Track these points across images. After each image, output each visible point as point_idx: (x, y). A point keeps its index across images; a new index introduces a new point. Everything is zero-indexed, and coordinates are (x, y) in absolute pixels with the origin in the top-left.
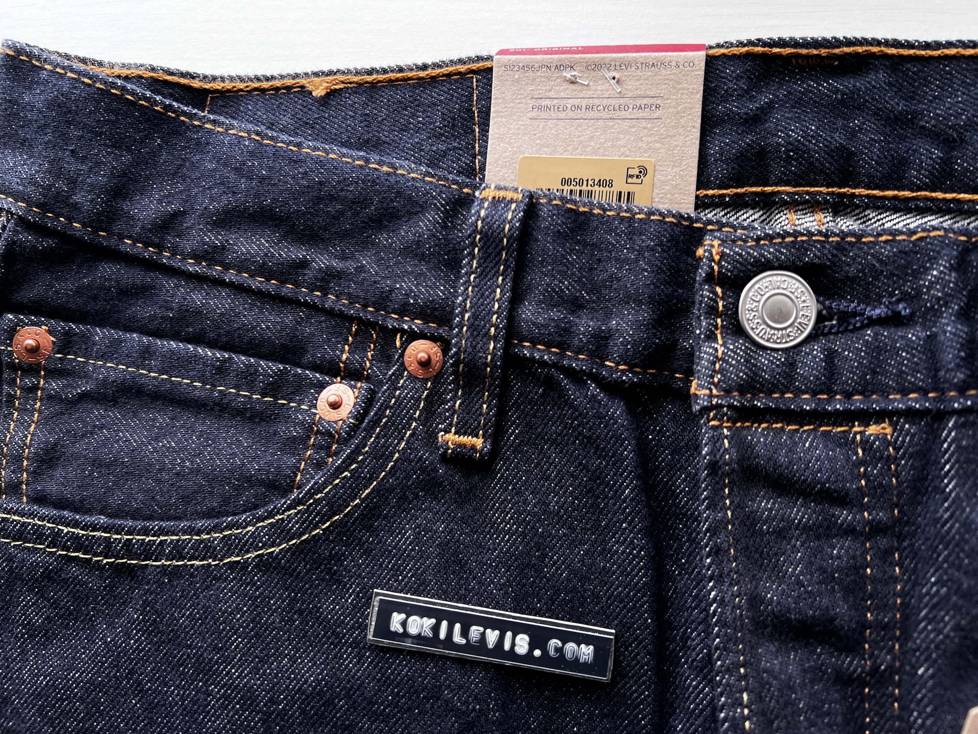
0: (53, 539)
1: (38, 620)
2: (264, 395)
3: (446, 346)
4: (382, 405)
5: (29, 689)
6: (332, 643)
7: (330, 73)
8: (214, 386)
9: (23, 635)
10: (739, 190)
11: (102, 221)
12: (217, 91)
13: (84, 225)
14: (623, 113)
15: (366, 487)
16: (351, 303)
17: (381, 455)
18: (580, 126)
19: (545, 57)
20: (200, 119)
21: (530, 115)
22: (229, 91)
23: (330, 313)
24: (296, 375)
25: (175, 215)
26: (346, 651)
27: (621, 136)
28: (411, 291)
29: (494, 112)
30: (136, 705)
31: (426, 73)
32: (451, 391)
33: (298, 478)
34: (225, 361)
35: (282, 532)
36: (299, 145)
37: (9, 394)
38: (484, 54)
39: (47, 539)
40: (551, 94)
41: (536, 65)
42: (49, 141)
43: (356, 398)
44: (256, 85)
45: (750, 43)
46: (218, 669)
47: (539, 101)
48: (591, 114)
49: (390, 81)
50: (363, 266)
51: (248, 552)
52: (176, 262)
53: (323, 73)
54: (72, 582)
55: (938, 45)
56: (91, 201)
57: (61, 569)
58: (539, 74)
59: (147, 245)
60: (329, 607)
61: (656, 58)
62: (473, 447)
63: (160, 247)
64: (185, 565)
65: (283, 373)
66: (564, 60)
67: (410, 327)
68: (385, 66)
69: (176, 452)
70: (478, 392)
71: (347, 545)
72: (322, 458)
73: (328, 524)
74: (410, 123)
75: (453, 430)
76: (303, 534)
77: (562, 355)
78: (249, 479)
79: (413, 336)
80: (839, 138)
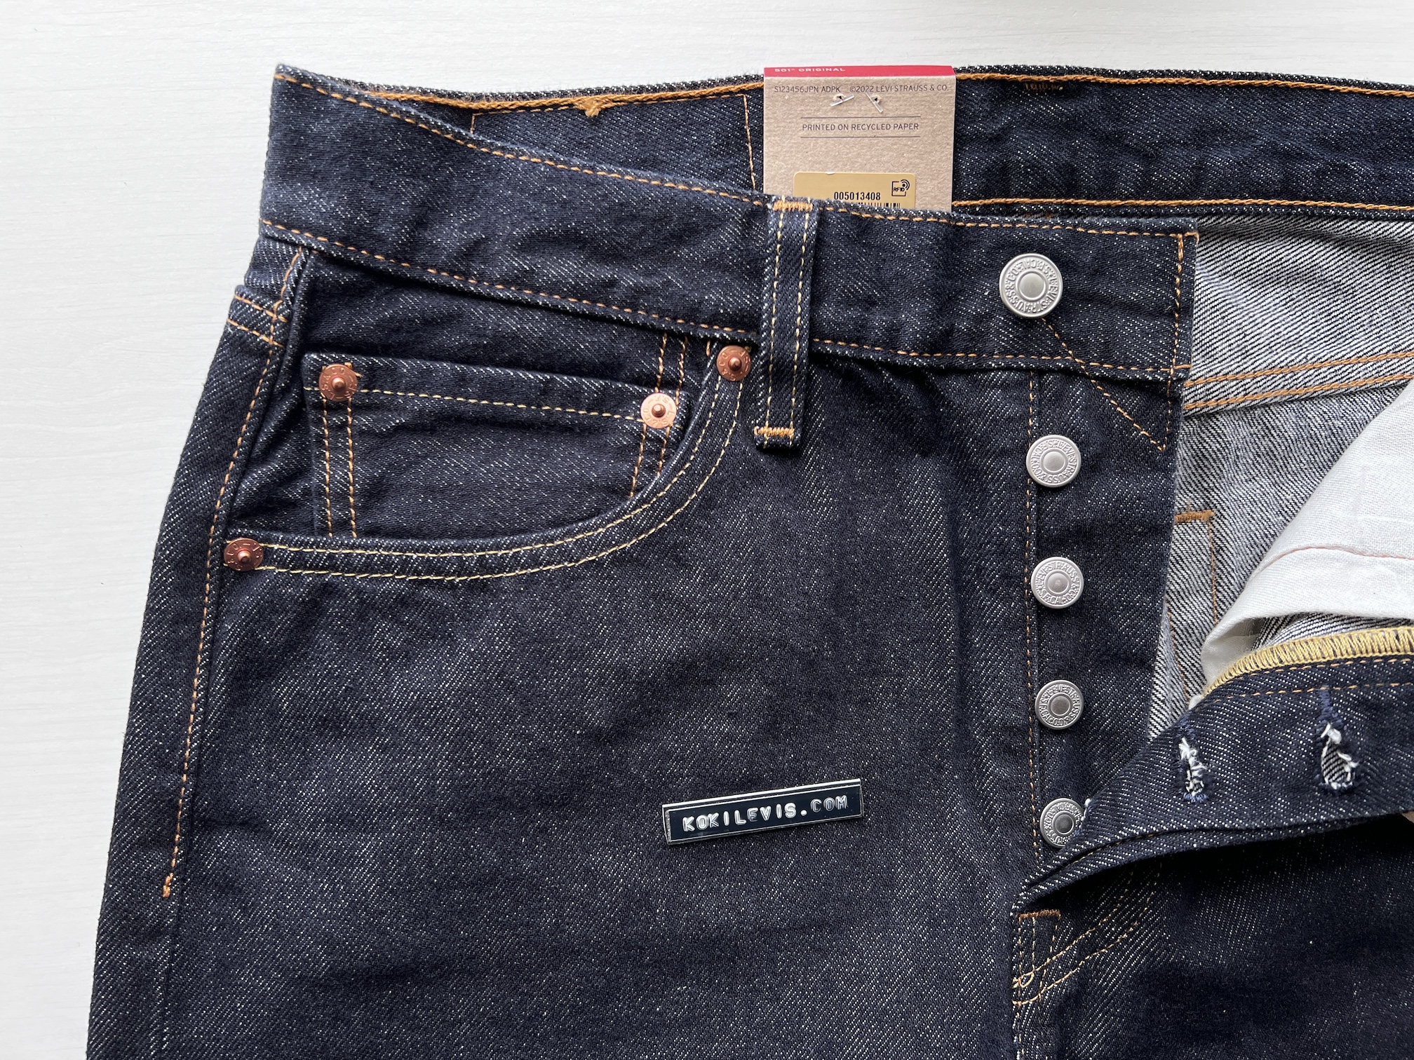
0: (402, 566)
1: (396, 644)
2: (589, 410)
3: (754, 349)
4: (704, 409)
5: (402, 705)
6: (687, 618)
7: (599, 91)
8: (539, 406)
9: (385, 658)
10: (987, 202)
11: (406, 252)
12: (481, 110)
13: (387, 257)
14: (886, 131)
15: (701, 482)
16: (661, 317)
17: (709, 454)
18: (847, 143)
19: (812, 78)
20: (486, 146)
21: (801, 134)
22: (493, 109)
23: (643, 328)
24: (618, 388)
25: (478, 243)
26: (700, 623)
27: (885, 153)
28: (721, 301)
29: (768, 131)
30: (510, 701)
31: (697, 91)
32: (762, 389)
33: (634, 481)
34: (548, 381)
35: (631, 529)
36: (592, 168)
37: (318, 434)
38: (752, 73)
39: (396, 567)
40: (819, 114)
41: (805, 87)
42: (347, 173)
43: (678, 406)
44: (523, 103)
45: (991, 69)
46: (589, 654)
47: (809, 121)
48: (857, 133)
49: (660, 99)
50: (670, 281)
51: (601, 551)
52: (484, 288)
53: (592, 92)
54: (426, 604)
55: (1134, 74)
56: (396, 232)
57: (413, 593)
58: (807, 94)
59: (452, 273)
60: (681, 588)
61: (913, 81)
62: (786, 437)
63: (466, 275)
64: (541, 571)
65: (606, 388)
66: (830, 82)
67: (722, 335)
68: (653, 84)
69: (511, 470)
70: (787, 388)
71: (689, 533)
72: (653, 462)
73: (671, 517)
74: (685, 142)
75: (767, 423)
76: (651, 528)
77: (861, 349)
78: (590, 488)
79: (723, 343)
80: (1065, 156)
